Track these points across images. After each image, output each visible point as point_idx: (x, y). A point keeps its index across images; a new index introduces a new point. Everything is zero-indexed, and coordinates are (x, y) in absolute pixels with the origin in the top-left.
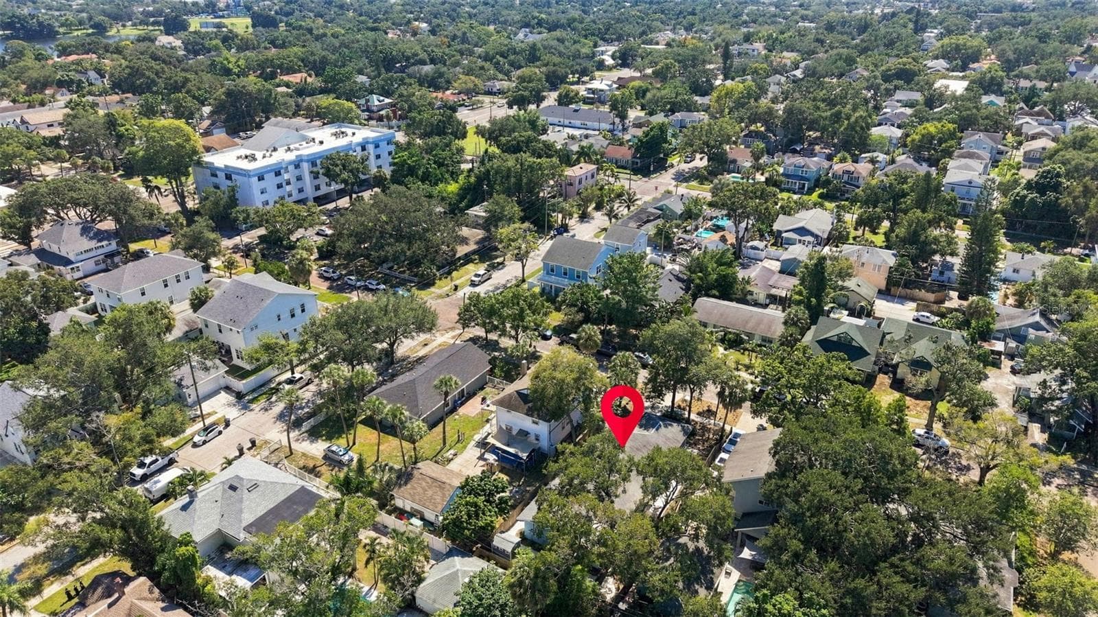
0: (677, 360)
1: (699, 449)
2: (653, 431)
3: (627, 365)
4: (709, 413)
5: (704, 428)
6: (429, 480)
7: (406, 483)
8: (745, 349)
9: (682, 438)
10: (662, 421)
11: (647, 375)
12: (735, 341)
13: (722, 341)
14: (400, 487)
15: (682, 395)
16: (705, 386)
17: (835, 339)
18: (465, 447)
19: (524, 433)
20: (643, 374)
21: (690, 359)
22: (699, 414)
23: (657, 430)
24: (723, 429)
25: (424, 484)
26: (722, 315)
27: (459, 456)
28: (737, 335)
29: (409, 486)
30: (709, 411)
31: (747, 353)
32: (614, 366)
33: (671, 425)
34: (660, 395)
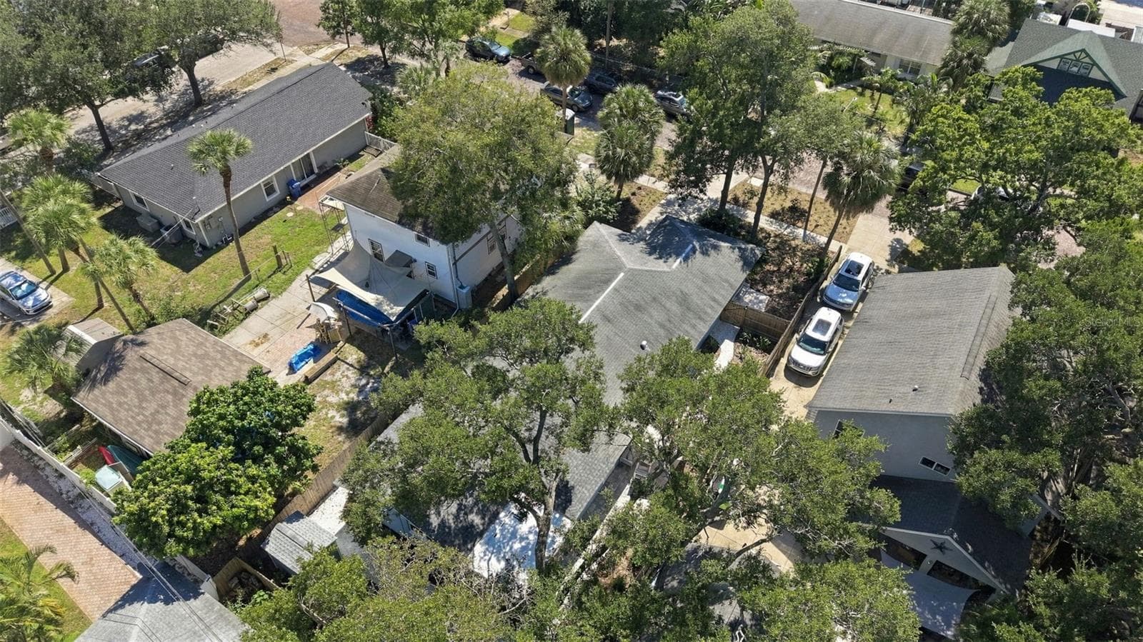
0: (744, 102)
1: (770, 293)
2: (676, 263)
3: (635, 113)
4: (796, 214)
5: (783, 246)
6: (156, 376)
7: (106, 379)
8: (869, 86)
9: (738, 275)
10: (700, 237)
11: (673, 136)
12: (849, 69)
13: (824, 69)
14: (93, 386)
15: (745, 179)
16: (799, 161)
17: (1054, 65)
18: (291, 281)
19: (403, 261)
20: (668, 135)
21: (770, 104)
22: (774, 215)
23: (686, 259)
24: (823, 250)
25: (144, 382)
26: (828, 19)
27: (272, 303)
28: (856, 57)
29: (111, 385)
30: (793, 209)
31: (868, 93)
32: (608, 116)
33: (715, 247)
34: (700, 181)
